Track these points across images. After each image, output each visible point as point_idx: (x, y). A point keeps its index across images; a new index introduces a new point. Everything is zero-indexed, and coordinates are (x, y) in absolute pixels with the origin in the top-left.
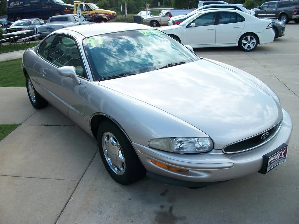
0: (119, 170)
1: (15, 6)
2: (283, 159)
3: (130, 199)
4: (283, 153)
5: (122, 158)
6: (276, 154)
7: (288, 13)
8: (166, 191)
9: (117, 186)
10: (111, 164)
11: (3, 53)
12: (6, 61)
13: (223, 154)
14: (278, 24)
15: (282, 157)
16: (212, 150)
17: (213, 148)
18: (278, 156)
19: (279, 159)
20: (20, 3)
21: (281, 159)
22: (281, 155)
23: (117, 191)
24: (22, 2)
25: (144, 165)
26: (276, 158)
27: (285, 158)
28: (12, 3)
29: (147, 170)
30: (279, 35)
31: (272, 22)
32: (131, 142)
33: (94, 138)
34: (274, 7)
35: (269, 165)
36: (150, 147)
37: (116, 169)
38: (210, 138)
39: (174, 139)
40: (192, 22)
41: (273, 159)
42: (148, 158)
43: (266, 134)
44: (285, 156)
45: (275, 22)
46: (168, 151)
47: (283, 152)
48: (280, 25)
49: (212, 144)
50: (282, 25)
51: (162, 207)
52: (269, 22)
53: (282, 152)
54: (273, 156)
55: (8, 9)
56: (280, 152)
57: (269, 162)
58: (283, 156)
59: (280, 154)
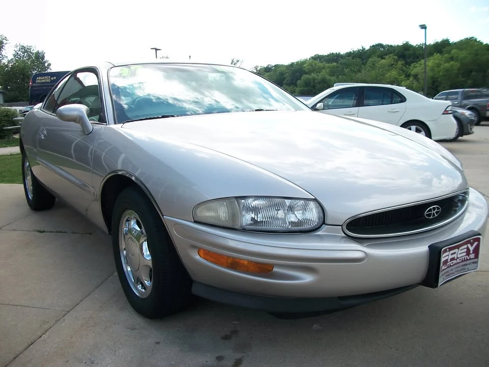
0: (144, 286)
1: (43, 83)
2: (473, 263)
3: (158, 343)
4: (471, 249)
5: (148, 259)
6: (458, 247)
7: (479, 108)
8: (235, 332)
9: (138, 320)
10: (131, 279)
11: (11, 146)
12: (11, 155)
13: (344, 235)
14: (463, 114)
15: (470, 259)
16: (321, 226)
17: (324, 223)
18: (460, 253)
19: (465, 261)
20: (52, 79)
21: (468, 262)
22: (468, 253)
23: (136, 329)
24: (55, 78)
25: (187, 267)
26: (458, 258)
27: (476, 262)
28: (40, 78)
29: (193, 278)
30: (465, 131)
31: (451, 104)
32: (163, 216)
33: (108, 233)
34: (456, 99)
35: (443, 267)
36: (196, 222)
37: (140, 287)
38: (315, 200)
39: (243, 201)
40: (320, 102)
41: (451, 257)
42: (194, 247)
43: (434, 209)
44: (477, 257)
45: (458, 111)
46: (230, 226)
47: (472, 245)
48: (465, 115)
49: (322, 215)
50: (469, 116)
51: (220, 358)
52: (447, 103)
53: (469, 245)
54: (451, 249)
55: (32, 87)
56: (466, 246)
57: (443, 260)
58: (472, 256)
59: (465, 250)
